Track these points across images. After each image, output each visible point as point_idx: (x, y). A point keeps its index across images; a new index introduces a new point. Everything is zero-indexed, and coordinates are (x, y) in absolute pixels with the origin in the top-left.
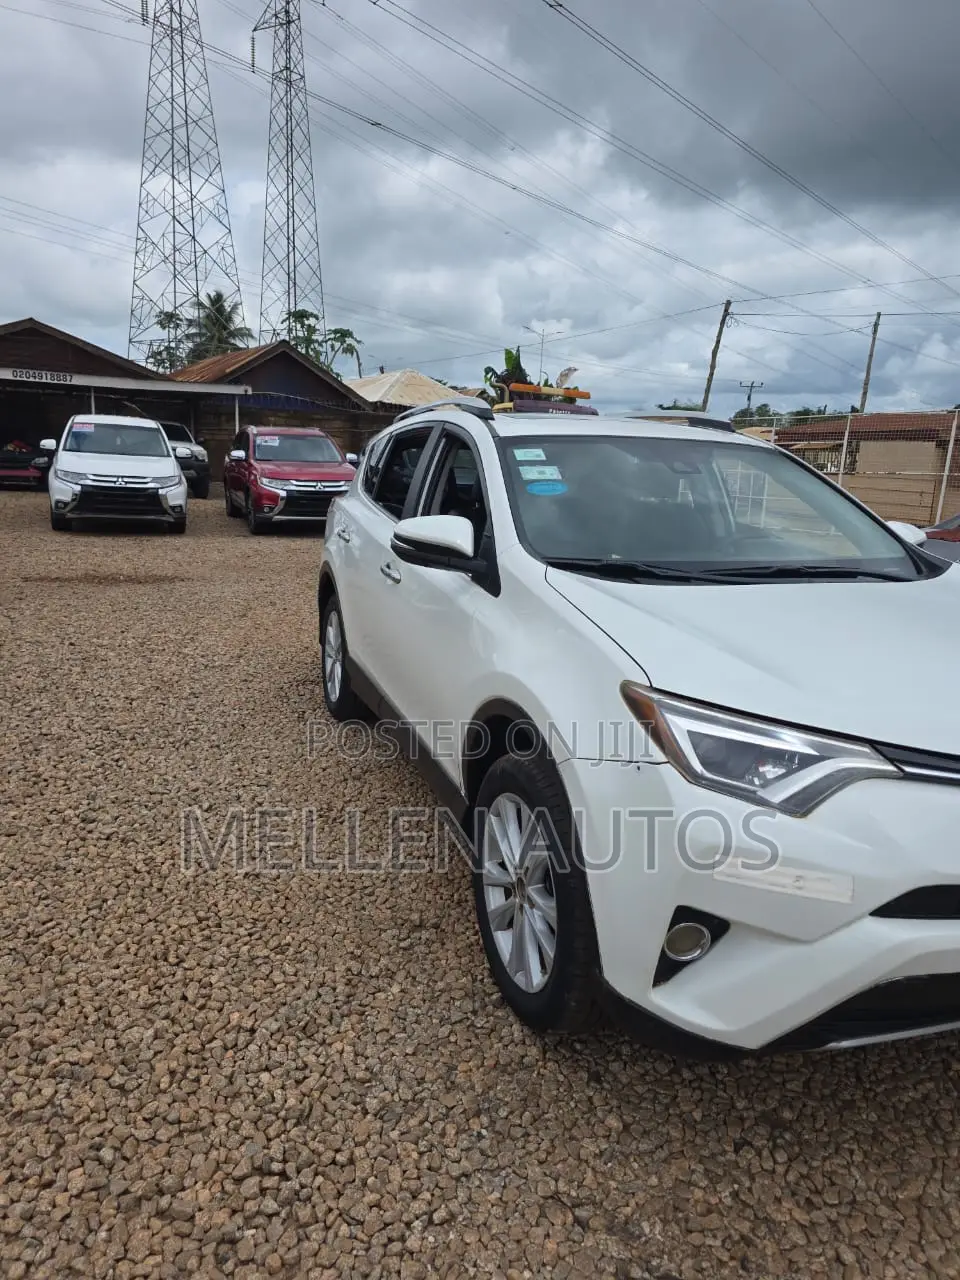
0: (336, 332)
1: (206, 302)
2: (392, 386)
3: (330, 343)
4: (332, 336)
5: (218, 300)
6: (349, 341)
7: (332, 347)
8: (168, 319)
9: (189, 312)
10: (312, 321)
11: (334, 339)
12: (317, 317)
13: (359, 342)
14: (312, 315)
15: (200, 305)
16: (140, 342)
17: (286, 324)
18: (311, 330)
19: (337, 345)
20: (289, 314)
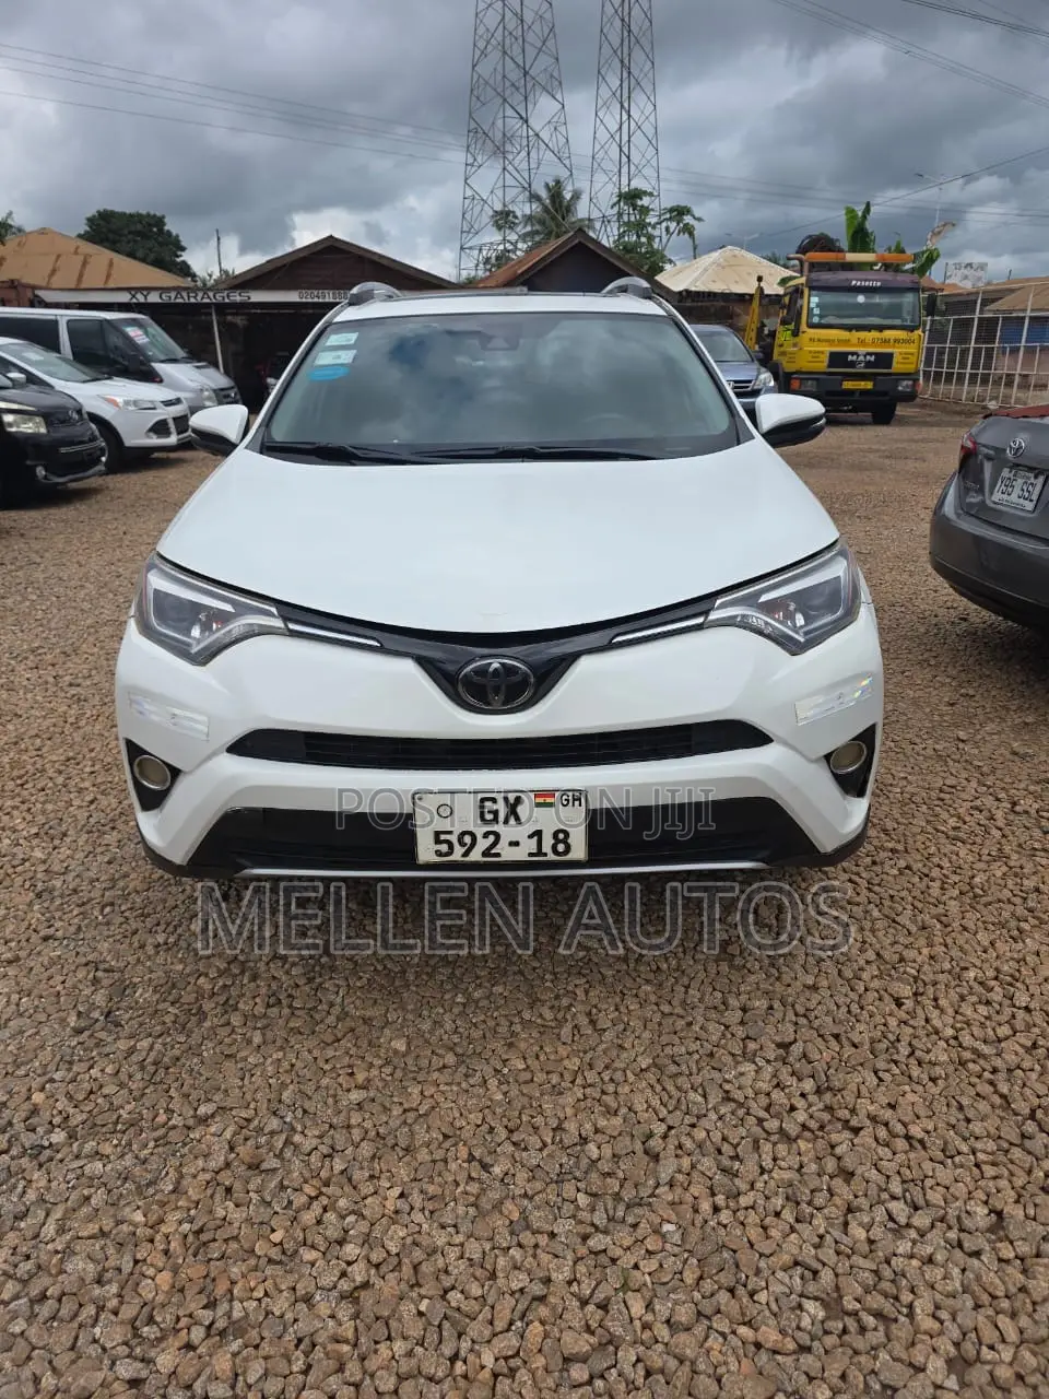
0: (671, 210)
1: (544, 194)
2: (706, 270)
3: (664, 224)
4: (668, 216)
5: (555, 192)
6: (687, 219)
7: (667, 229)
8: (503, 219)
9: (523, 208)
10: (645, 201)
11: (670, 219)
12: (651, 194)
13: (699, 219)
14: (645, 193)
15: (534, 197)
16: (470, 248)
17: (616, 209)
18: (645, 210)
19: (673, 225)
20: (620, 196)
